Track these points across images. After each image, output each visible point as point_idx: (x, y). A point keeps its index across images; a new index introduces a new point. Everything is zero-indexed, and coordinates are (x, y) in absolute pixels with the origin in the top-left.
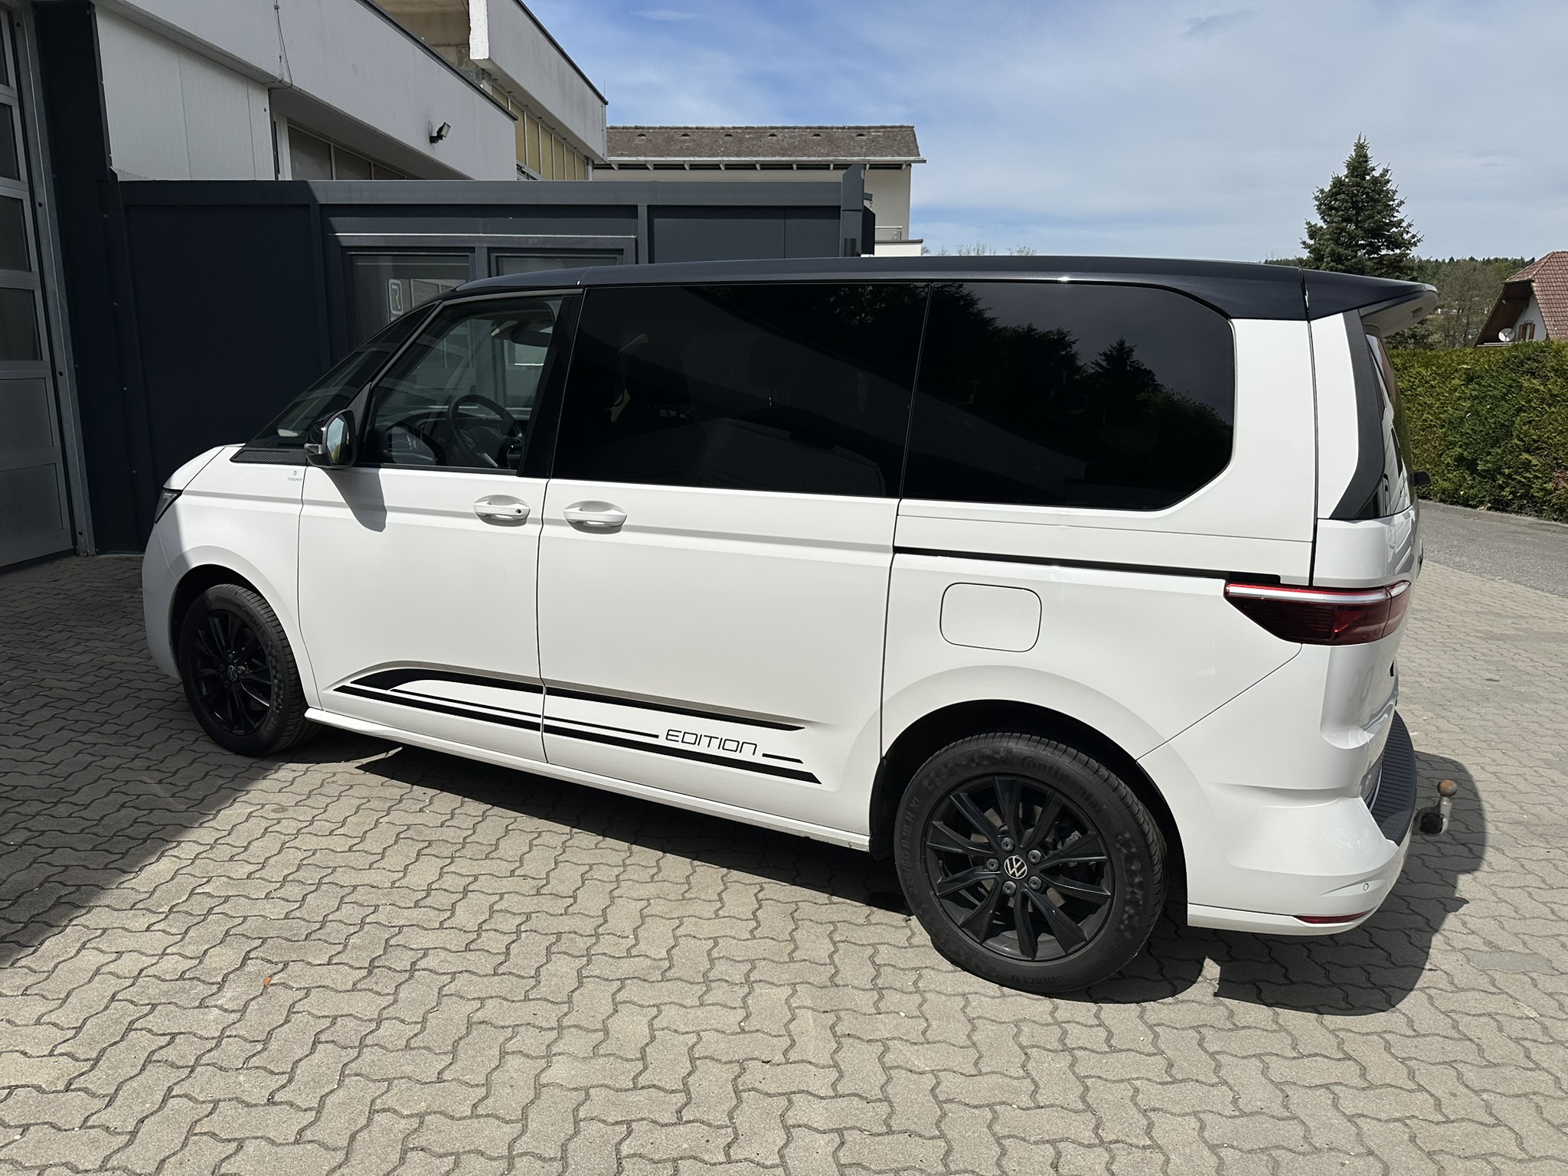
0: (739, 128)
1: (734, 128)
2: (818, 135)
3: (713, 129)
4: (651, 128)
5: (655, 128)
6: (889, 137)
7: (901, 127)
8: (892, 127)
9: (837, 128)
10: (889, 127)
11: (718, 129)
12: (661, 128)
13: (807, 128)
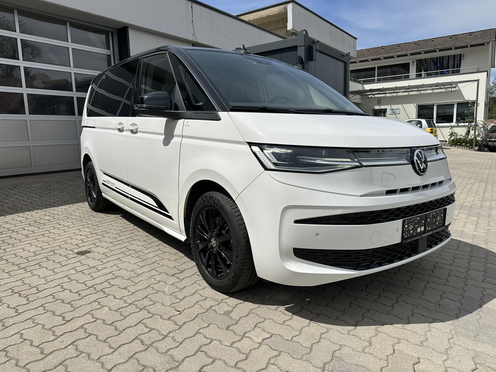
0: (420, 41)
1: (418, 41)
2: (452, 38)
3: (410, 42)
4: (387, 46)
5: (389, 46)
6: (483, 34)
7: (490, 29)
8: (486, 30)
9: (461, 34)
10: (484, 30)
11: (412, 42)
12: (391, 45)
13: (448, 36)
